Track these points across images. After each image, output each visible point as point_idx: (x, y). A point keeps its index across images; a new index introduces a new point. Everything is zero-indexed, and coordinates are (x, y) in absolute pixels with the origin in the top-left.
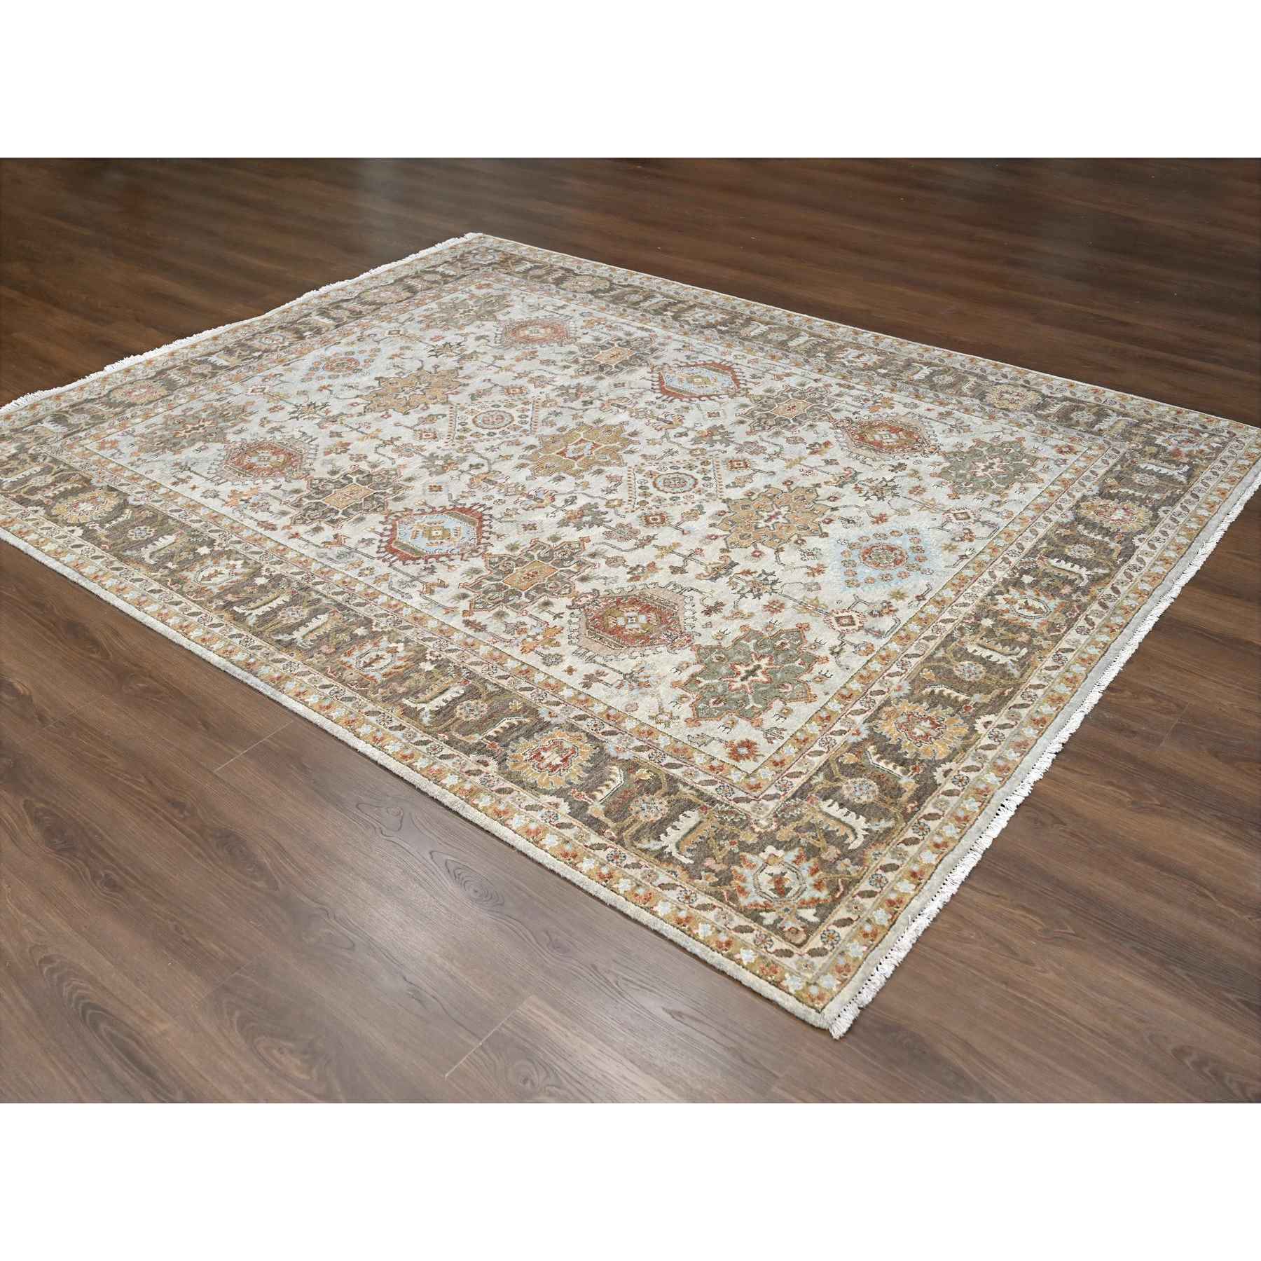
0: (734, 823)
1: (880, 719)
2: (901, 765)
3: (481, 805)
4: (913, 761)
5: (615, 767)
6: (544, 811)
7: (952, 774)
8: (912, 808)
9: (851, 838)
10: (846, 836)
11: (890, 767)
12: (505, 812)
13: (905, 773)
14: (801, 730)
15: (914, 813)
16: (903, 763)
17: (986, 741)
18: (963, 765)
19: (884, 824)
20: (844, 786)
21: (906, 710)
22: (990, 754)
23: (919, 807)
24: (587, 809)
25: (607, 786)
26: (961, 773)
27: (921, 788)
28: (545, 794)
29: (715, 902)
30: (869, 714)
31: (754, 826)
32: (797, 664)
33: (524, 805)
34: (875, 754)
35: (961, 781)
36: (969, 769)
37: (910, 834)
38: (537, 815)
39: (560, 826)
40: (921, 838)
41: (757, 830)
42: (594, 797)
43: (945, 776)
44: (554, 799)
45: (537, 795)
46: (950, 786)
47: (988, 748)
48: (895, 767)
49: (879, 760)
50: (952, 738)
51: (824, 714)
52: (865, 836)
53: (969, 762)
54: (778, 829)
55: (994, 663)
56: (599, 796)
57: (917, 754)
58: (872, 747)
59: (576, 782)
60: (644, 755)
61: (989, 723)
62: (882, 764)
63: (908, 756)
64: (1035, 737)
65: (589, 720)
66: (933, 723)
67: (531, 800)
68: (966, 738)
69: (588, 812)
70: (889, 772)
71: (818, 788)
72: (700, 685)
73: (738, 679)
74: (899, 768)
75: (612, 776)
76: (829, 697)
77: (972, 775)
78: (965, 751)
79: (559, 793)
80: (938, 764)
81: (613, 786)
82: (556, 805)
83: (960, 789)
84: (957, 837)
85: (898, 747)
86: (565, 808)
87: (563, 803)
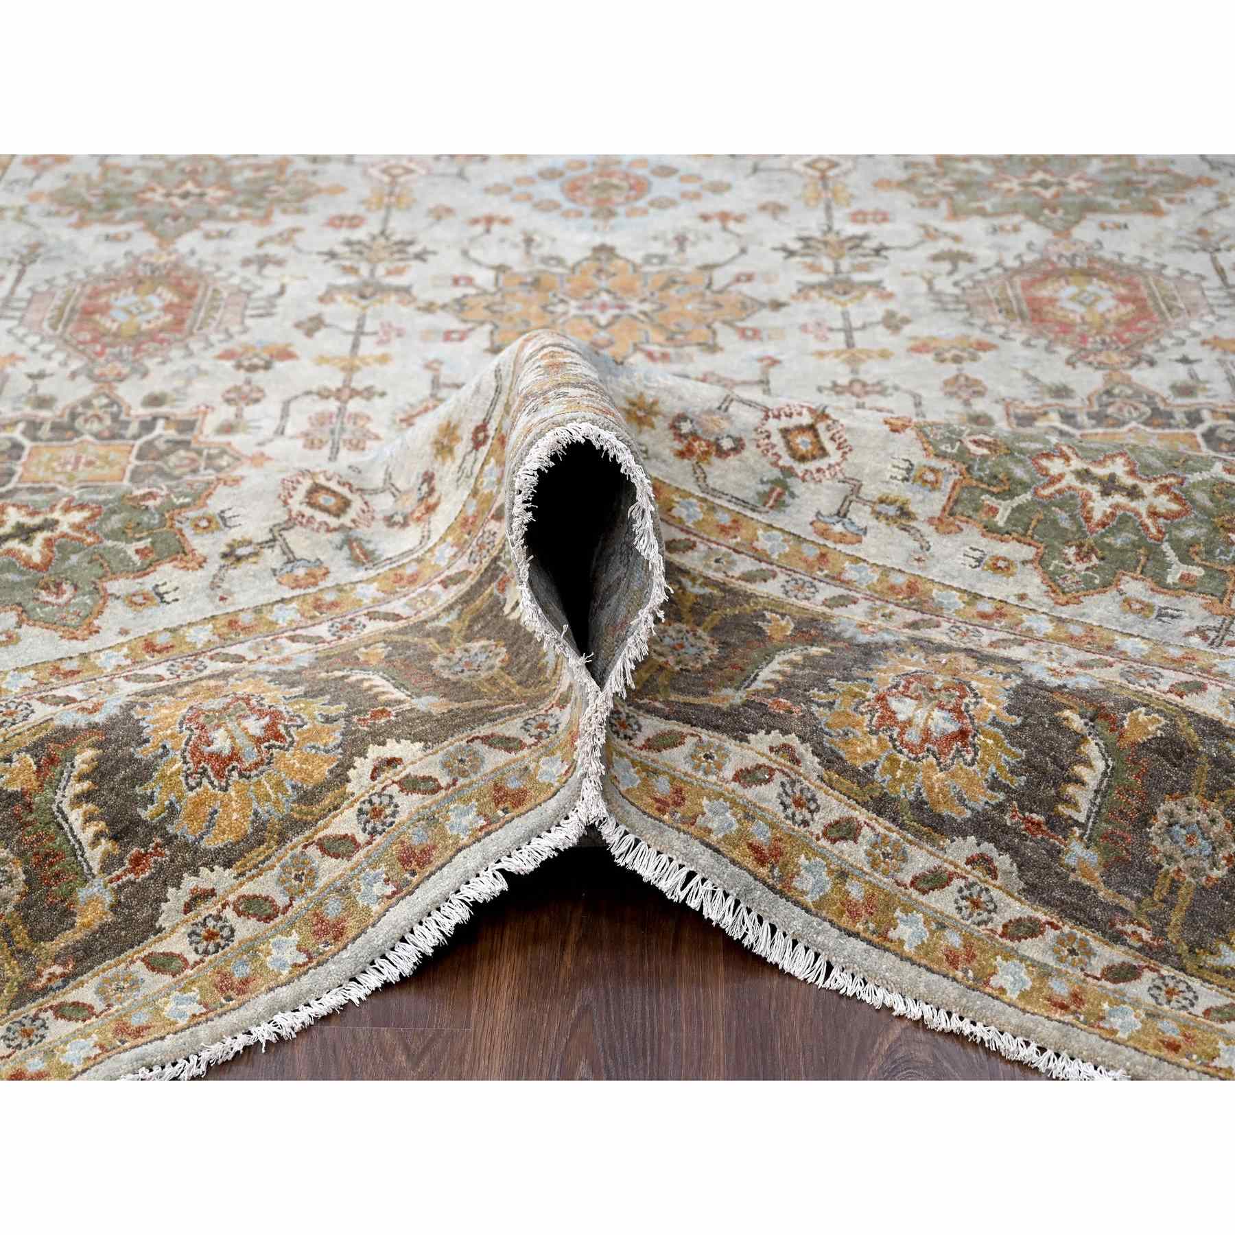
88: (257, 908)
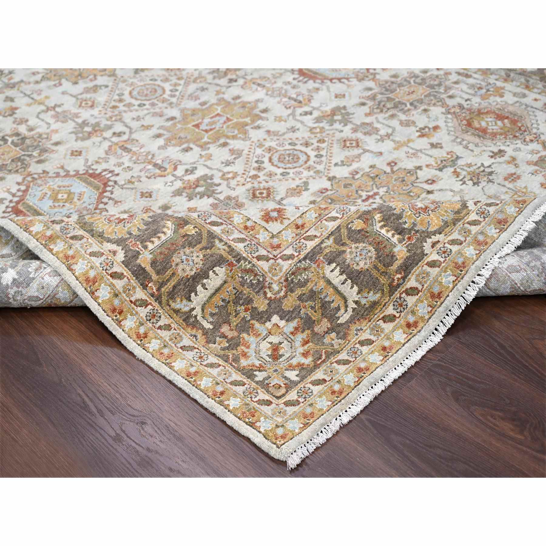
0: (252, 284)
2: (399, 234)
3: (55, 250)
4: (410, 230)
5: (169, 222)
6: (104, 257)
7: (439, 246)
8: (398, 279)
9: (342, 311)
10: (338, 309)
11: (390, 235)
12: (73, 257)
13: (400, 241)
15: (398, 286)
16: (400, 231)
17: (473, 217)
18: (450, 238)
19: (373, 297)
20: (349, 250)
22: (474, 229)
23: (404, 278)
25: (159, 238)
26: (447, 245)
27: (410, 256)
28: (108, 242)
29: (221, 362)
31: (267, 290)
34: (380, 222)
35: (444, 252)
36: (453, 242)
37: (390, 310)
40: (397, 315)
41: (269, 295)
42: (146, 247)
43: (433, 247)
44: (114, 247)
45: (101, 243)
46: (434, 257)
47: (474, 223)
48: (393, 235)
49: (382, 227)
50: (446, 211)
52: (354, 309)
53: (455, 236)
54: (285, 296)
56: (150, 246)
57: (414, 225)
58: (379, 215)
59: (135, 232)
62: (383, 231)
63: (406, 226)
64: (515, 215)
70: (388, 240)
71: (327, 251)
74: (397, 236)
75: (165, 230)
77: (455, 248)
78: (455, 225)
79: (119, 242)
81: (163, 238)
82: (115, 253)
83: (442, 260)
84: (427, 317)
85: (400, 217)
87: (120, 251)
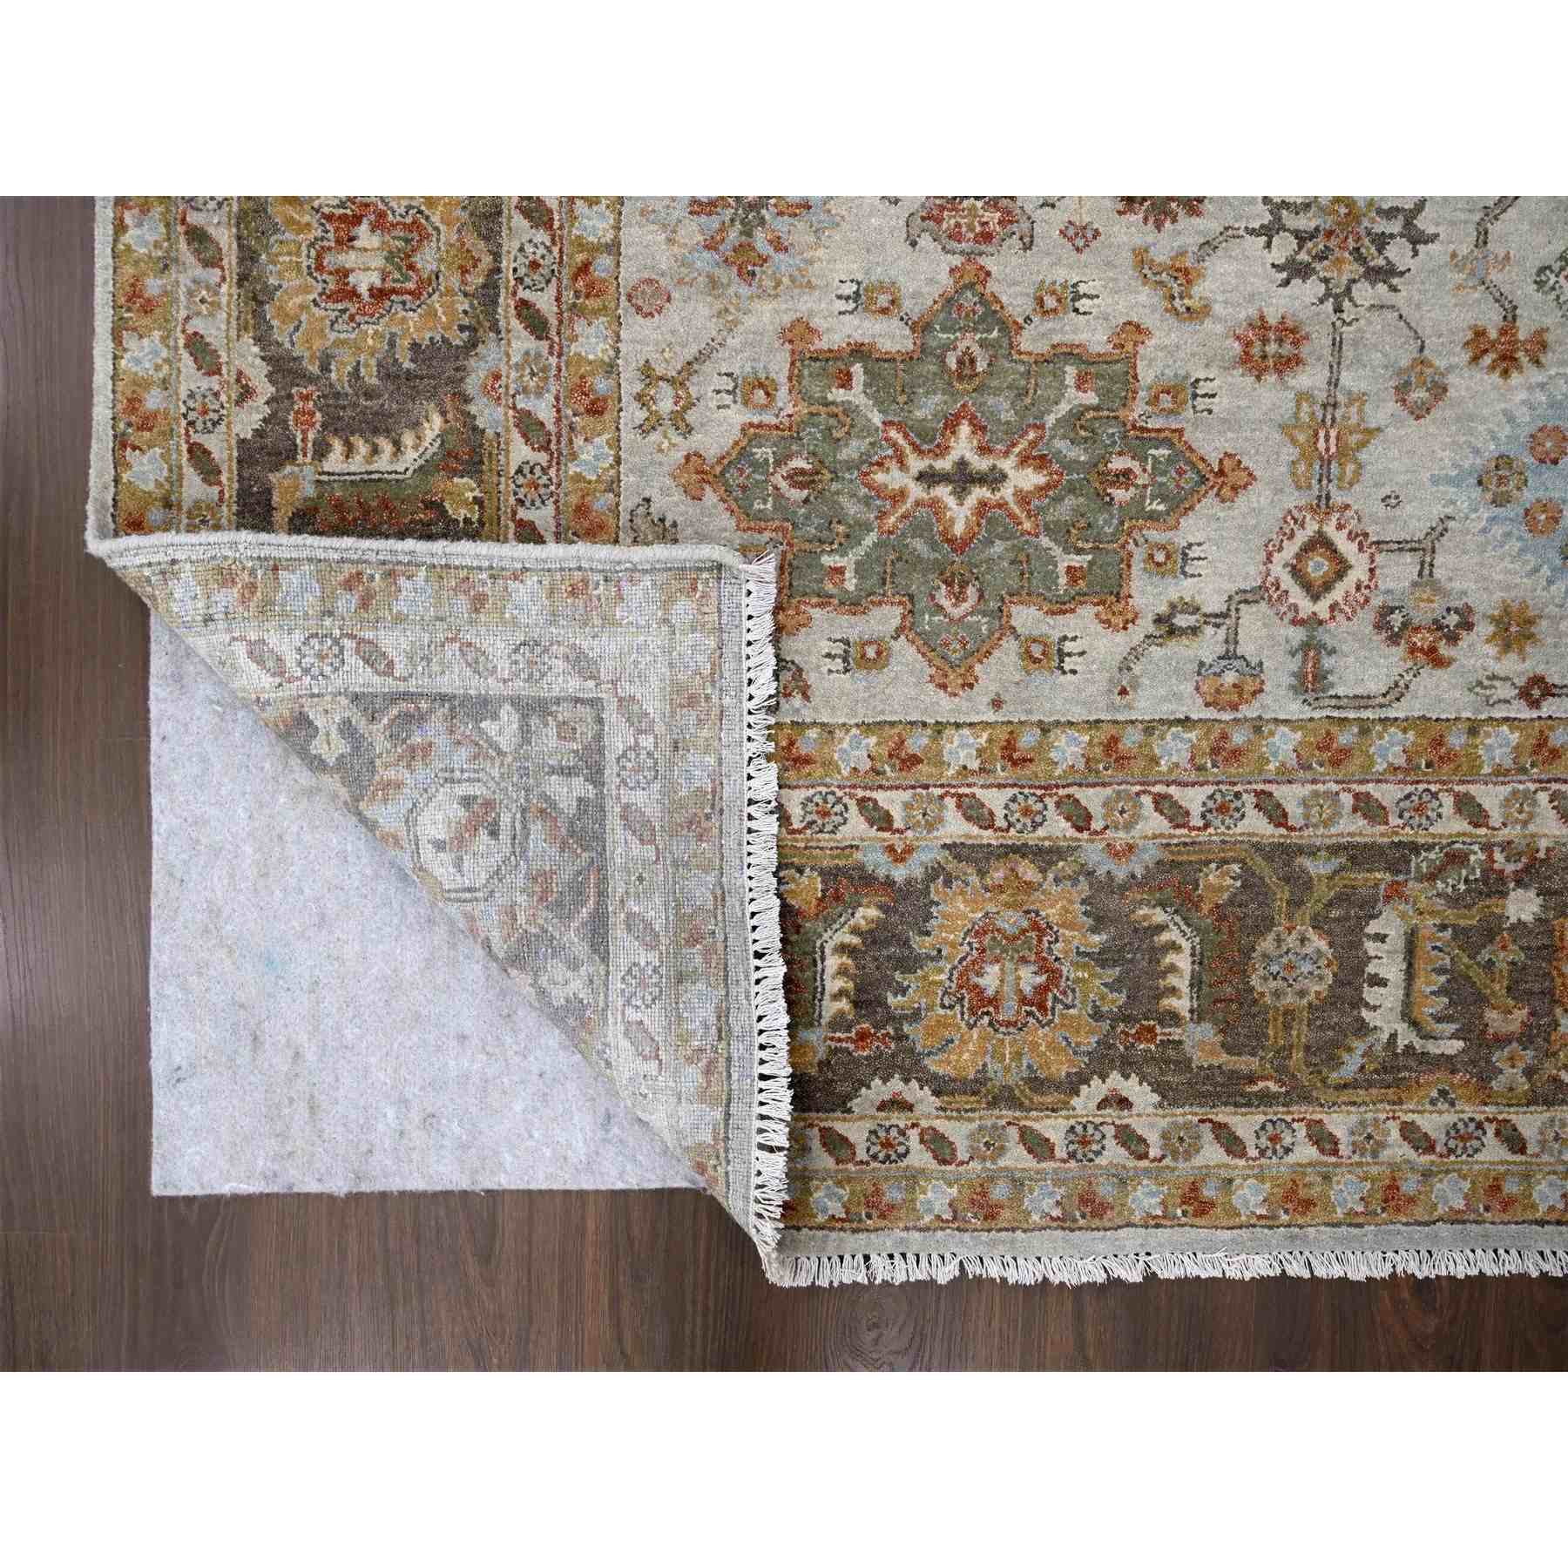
1: (982, 873)
14: (828, 730)
21: (1051, 913)
24: (277, 467)
30: (988, 837)
32: (1066, 560)
33: (197, 325)
38: (191, 379)
39: (199, 455)
51: (917, 743)
55: (1359, 1002)
60: (520, 452)
61: (1124, 1103)
65: (542, 236)
66: (1042, 990)
67: (214, 330)
68: (1037, 1083)
69: (274, 478)
72: (838, 395)
73: (916, 464)
76: (990, 716)
80: (912, 1069)
86: (247, 421)
88: (938, 1145)
